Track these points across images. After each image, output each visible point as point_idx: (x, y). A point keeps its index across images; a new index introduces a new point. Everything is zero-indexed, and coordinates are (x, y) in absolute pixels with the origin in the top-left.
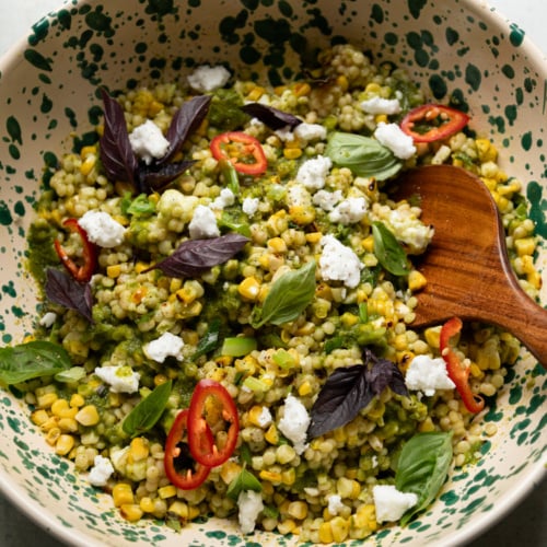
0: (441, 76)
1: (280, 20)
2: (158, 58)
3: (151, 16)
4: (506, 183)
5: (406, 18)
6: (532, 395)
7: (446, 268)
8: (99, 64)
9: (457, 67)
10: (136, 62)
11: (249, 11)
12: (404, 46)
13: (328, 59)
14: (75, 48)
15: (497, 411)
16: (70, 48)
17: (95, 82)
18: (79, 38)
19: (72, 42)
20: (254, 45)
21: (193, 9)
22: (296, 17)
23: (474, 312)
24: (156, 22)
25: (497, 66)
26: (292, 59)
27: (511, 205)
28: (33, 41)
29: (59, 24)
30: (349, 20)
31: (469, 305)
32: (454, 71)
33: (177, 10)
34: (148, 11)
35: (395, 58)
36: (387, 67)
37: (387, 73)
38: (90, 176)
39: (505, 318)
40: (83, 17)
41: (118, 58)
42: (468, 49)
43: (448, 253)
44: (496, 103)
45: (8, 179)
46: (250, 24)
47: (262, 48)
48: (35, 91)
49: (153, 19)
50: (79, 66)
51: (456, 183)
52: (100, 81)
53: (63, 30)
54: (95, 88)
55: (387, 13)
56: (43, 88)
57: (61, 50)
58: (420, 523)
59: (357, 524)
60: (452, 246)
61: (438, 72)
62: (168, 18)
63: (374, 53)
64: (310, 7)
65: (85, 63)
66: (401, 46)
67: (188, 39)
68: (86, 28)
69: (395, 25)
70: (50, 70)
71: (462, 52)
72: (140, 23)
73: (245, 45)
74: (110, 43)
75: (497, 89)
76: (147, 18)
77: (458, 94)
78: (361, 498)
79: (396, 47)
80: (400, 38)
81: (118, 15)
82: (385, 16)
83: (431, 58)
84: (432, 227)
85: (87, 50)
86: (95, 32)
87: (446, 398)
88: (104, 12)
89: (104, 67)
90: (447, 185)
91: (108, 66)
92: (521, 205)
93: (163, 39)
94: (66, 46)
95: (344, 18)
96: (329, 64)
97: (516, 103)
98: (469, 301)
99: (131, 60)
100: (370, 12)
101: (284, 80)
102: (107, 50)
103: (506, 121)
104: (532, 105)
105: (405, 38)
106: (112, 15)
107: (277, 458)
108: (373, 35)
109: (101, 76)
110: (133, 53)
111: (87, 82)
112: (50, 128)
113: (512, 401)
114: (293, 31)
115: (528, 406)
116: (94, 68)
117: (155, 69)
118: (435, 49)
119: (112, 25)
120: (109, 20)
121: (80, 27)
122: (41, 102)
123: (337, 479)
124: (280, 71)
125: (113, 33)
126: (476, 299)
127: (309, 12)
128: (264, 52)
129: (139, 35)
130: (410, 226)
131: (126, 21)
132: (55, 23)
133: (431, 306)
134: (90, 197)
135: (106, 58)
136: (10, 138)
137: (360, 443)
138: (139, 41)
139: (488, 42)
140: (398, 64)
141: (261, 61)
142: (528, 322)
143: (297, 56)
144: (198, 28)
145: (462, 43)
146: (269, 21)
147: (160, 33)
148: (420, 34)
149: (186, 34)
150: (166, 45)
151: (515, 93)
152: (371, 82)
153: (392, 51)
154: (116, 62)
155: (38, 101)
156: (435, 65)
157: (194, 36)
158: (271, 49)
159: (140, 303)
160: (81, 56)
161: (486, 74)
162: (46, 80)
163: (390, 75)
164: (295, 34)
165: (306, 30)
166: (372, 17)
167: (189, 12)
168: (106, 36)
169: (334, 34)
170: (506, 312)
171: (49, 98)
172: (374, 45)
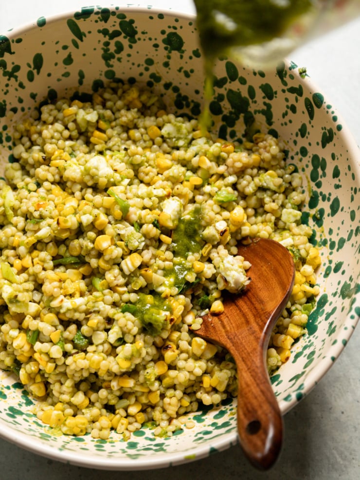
0: (319, 195)
1: (245, 97)
2: (157, 75)
3: (165, 46)
4: (312, 286)
5: (318, 144)
6: (227, 420)
7: (241, 311)
8: (117, 56)
9: (330, 194)
10: (142, 69)
11: (229, 80)
12: (309, 162)
13: (259, 140)
14: (105, 37)
15: (203, 418)
16: (101, 35)
17: (108, 65)
18: (111, 32)
19: (105, 32)
20: (222, 104)
21: (194, 57)
22: (255, 102)
23: (229, 345)
24: (167, 52)
25: (349, 208)
26: (240, 127)
27: (304, 300)
28: (78, 16)
29: (100, 16)
30: (286, 124)
31: (230, 339)
32: (327, 196)
33: (183, 52)
34: (164, 41)
35: (300, 166)
36: (292, 168)
37: (289, 171)
38: (66, 119)
39: (240, 359)
40: (119, 21)
41: (131, 59)
42: (341, 186)
43: (248, 303)
44: (338, 231)
45: (17, 90)
46: (226, 89)
47: (226, 109)
48: (65, 48)
49: (166, 49)
50: (103, 49)
51: (282, 262)
52: (112, 66)
53: (101, 21)
54: (106, 69)
55: (309, 134)
56: (72, 48)
57: (95, 32)
58: (103, 447)
59: (67, 422)
60: (253, 300)
61: (319, 191)
62: (175, 54)
63: (290, 155)
64: (267, 101)
65: (108, 50)
66: (307, 160)
67: (182, 74)
68: (118, 28)
69: (310, 144)
70: (82, 41)
71: (337, 187)
72: (156, 46)
73: (216, 100)
74: (131, 47)
75: (343, 223)
76: (162, 46)
77: (322, 212)
78: (84, 411)
79: (304, 159)
80: (309, 155)
81: (143, 33)
82: (307, 135)
83: (320, 179)
84: (249, 279)
85: (113, 42)
86: (123, 35)
87: (177, 387)
88: (134, 25)
89: (119, 60)
90: (277, 260)
91: (122, 60)
92: (310, 304)
93: (166, 65)
94: (99, 31)
95: (283, 121)
96: (257, 144)
97: (346, 239)
98: (232, 337)
99: (139, 66)
100: (300, 127)
101: (228, 137)
102: (126, 50)
103: (337, 247)
104: (353, 245)
105: (312, 156)
106: (139, 30)
107: (49, 351)
108: (295, 142)
109: (114, 64)
110: (142, 62)
111: (103, 62)
112: (63, 75)
113: (216, 417)
114: (249, 109)
115: (220, 424)
116: (112, 56)
117: (152, 80)
118: (324, 175)
119: (137, 37)
120: (136, 33)
121: (114, 26)
122: (66, 56)
123: (78, 390)
124: (229, 130)
125: (135, 42)
126: (236, 338)
127: (265, 104)
128: (226, 112)
129: (152, 53)
130: (236, 271)
131: (147, 39)
132: (97, 13)
133: (214, 327)
134: (57, 131)
135: (123, 55)
136: (32, 66)
137: (106, 378)
138: (150, 56)
139: (352, 189)
140: (300, 170)
141: (221, 116)
142: (249, 369)
143: (244, 127)
144: (192, 71)
145: (340, 181)
146: (238, 94)
147: (166, 60)
148: (321, 159)
149: (183, 70)
150: (167, 69)
151: (349, 231)
152: (275, 171)
153: (301, 160)
154: (128, 61)
155: (64, 54)
156: (319, 185)
157: (187, 75)
158: (231, 113)
159: (38, 210)
160: (107, 44)
161: (342, 210)
162: (76, 45)
163: (291, 174)
164: (250, 112)
165: (257, 114)
166: (300, 130)
167: (191, 58)
168: (130, 41)
169: (273, 127)
170: (244, 356)
171: (73, 57)
172: (292, 150)
